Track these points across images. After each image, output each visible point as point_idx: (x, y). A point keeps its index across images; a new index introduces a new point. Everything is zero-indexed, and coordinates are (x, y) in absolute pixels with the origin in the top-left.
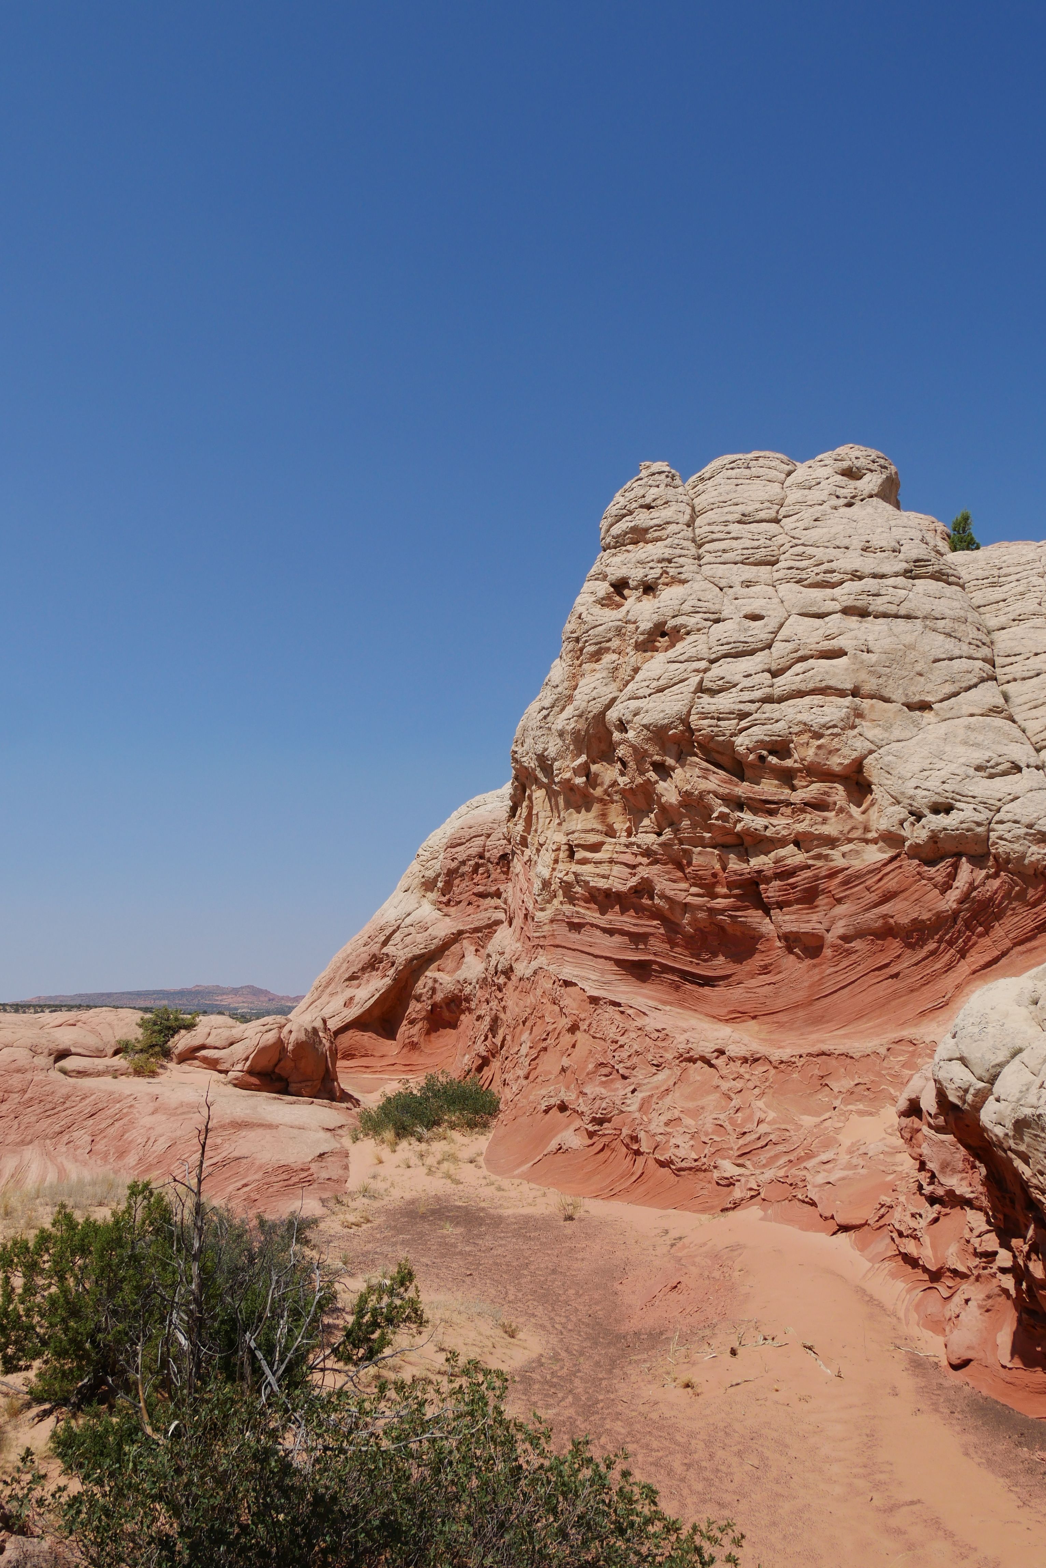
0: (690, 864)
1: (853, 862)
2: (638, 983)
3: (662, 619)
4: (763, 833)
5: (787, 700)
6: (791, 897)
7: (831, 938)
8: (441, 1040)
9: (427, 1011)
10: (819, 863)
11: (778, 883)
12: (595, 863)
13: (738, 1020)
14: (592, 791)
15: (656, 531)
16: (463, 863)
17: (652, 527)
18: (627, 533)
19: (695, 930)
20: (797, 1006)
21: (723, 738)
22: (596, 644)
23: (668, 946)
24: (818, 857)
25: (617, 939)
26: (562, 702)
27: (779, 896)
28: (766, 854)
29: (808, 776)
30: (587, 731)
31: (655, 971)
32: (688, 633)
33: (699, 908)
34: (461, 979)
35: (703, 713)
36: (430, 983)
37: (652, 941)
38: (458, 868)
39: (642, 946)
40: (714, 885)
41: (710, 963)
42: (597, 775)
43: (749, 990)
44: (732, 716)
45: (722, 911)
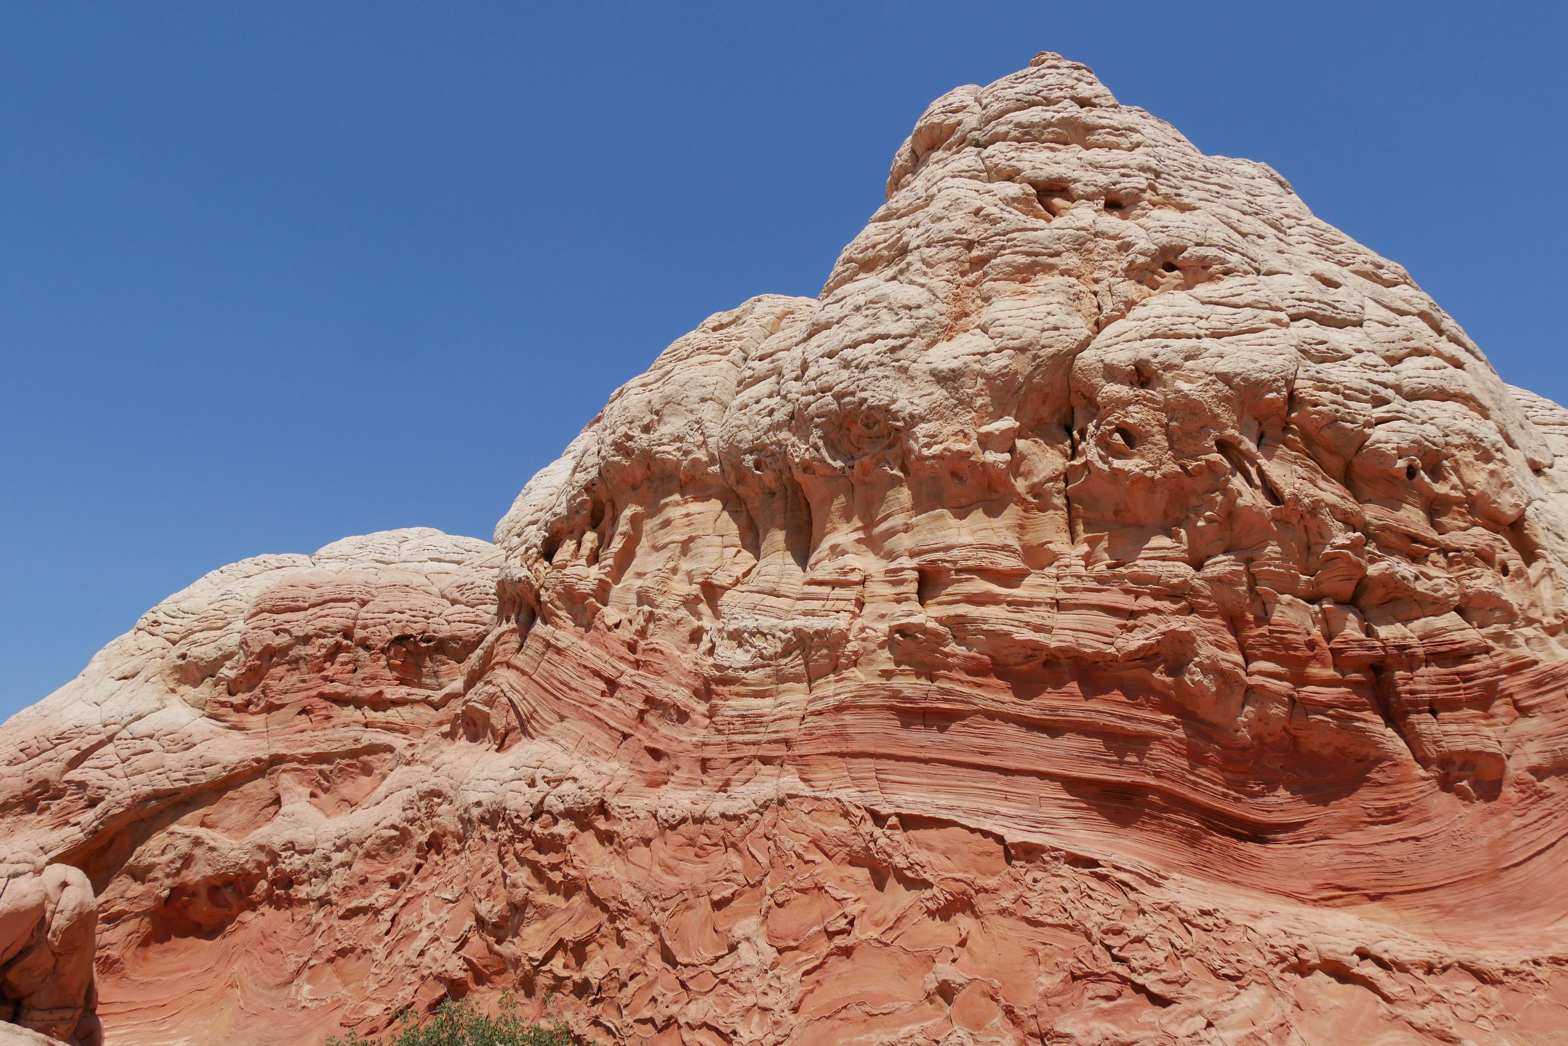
0: (1263, 619)
1: (1540, 656)
2: (1111, 828)
3: (1176, 242)
4: (1412, 585)
5: (1423, 399)
6: (1461, 695)
7: (1515, 768)
8: (171, 957)
9: (158, 898)
10: (1499, 648)
11: (1434, 669)
12: (1009, 604)
13: (1338, 902)
14: (1013, 481)
15: (1109, 133)
16: (306, 640)
17: (1103, 127)
18: (1050, 124)
19: (1252, 738)
20: (1471, 879)
21: (1349, 425)
22: (1028, 254)
23: (1184, 763)
24: (1498, 637)
25: (1070, 743)
26: (933, 333)
27: (1438, 691)
28: (1406, 621)
29: (1469, 513)
30: (1029, 377)
31: (1152, 806)
32: (1227, 273)
33: (1276, 697)
34: (277, 843)
35: (1320, 380)
36: (184, 846)
37: (1156, 750)
38: (290, 647)
39: (1132, 759)
40: (1306, 662)
41: (1260, 800)
42: (1023, 457)
43: (1352, 850)
44: (1365, 397)
45: (1323, 707)
